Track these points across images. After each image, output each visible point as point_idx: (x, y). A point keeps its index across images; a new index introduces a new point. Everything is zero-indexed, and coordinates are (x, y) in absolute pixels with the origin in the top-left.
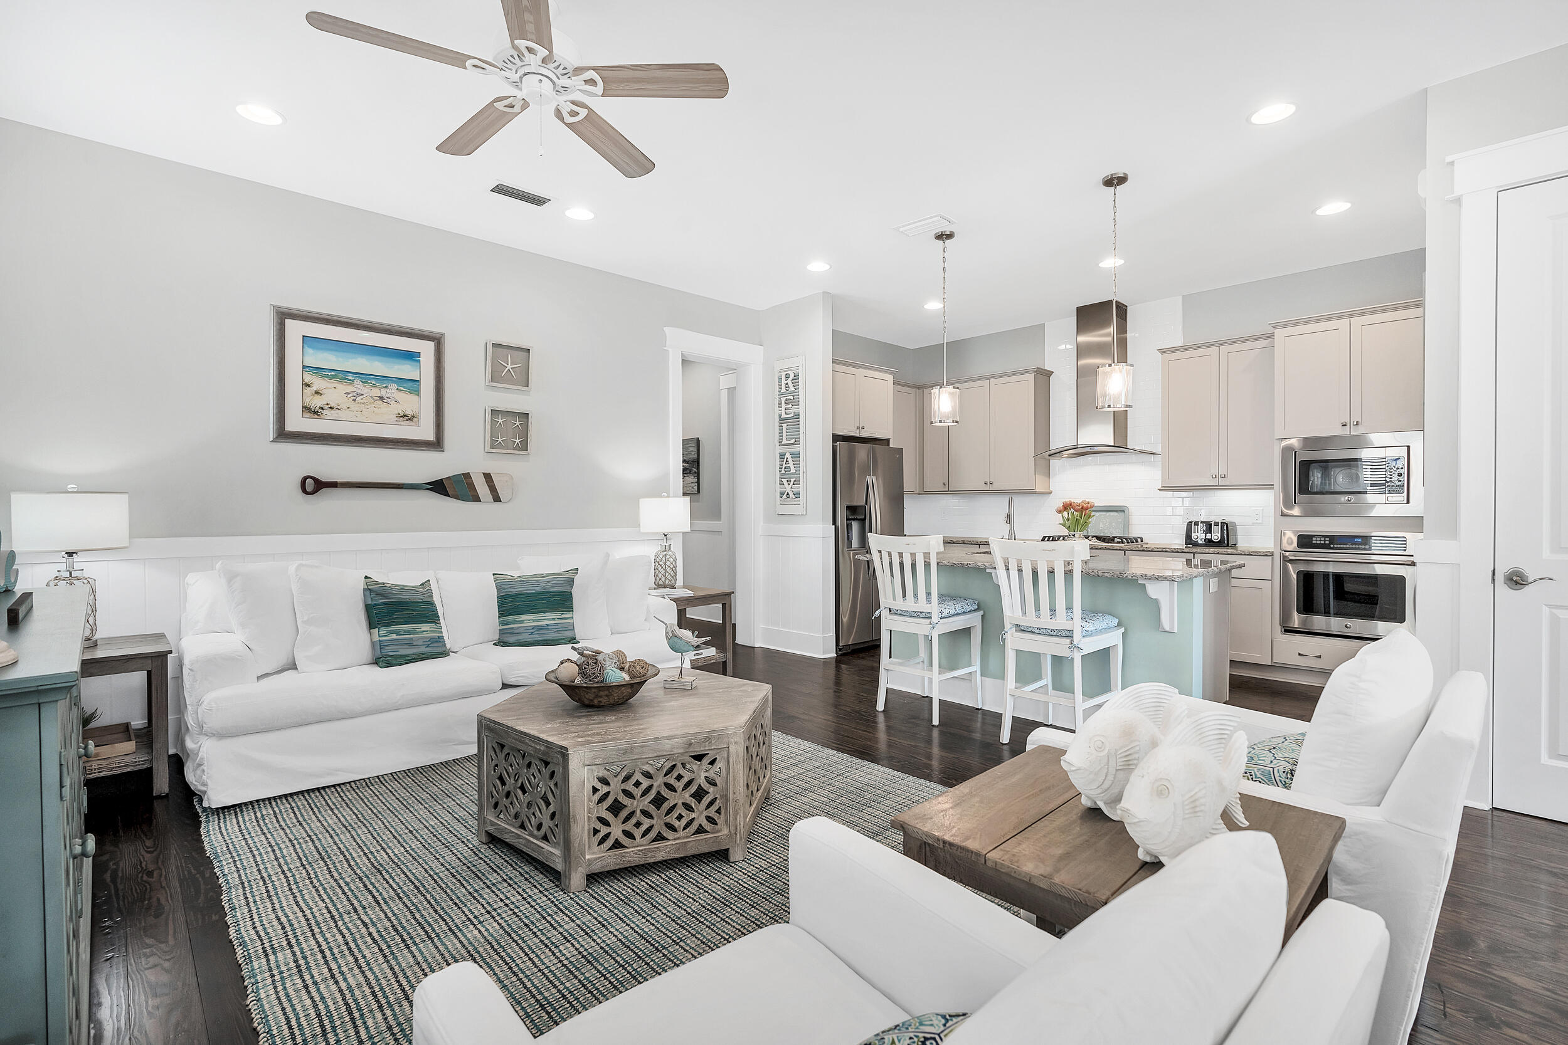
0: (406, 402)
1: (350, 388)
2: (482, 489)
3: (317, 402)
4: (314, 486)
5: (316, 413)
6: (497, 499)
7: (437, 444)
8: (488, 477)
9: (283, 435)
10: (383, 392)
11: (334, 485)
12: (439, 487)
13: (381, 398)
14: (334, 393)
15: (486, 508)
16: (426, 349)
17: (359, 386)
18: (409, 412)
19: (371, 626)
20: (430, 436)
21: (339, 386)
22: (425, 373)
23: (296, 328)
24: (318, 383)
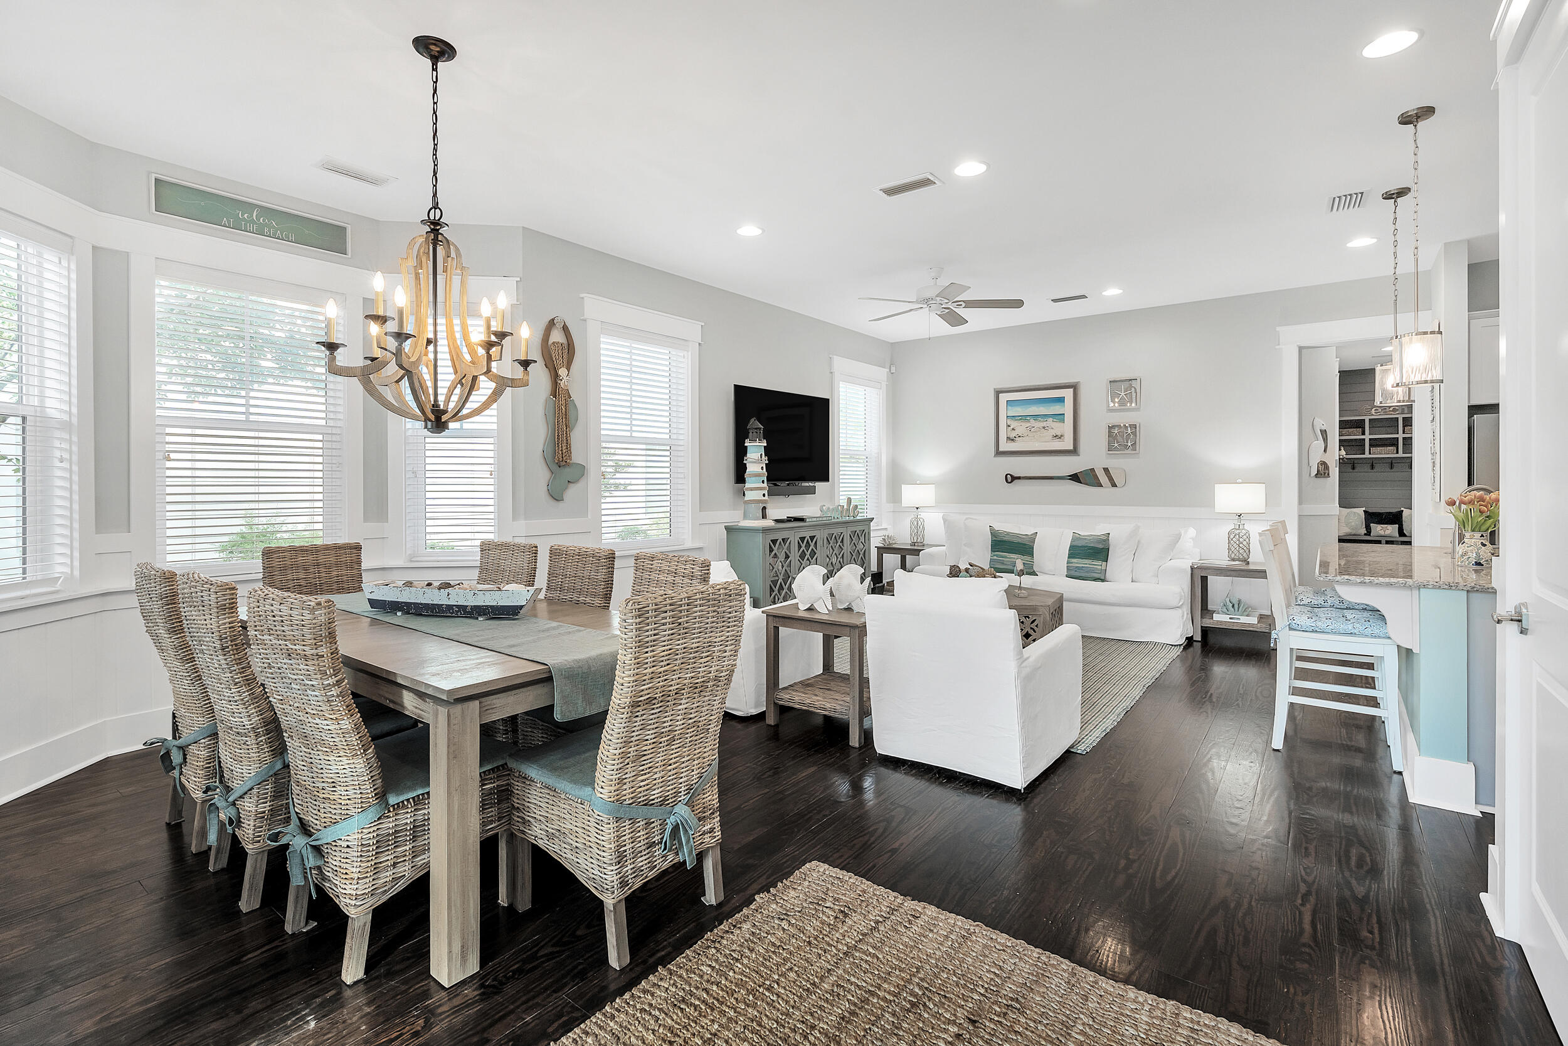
0: (1056, 427)
1: (1028, 425)
2: (1103, 478)
3: (1012, 435)
4: (1011, 479)
5: (1012, 440)
6: (1114, 485)
7: (1074, 451)
8: (1106, 470)
9: (999, 453)
10: (1044, 424)
11: (1019, 478)
12: (1075, 478)
13: (1044, 428)
14: (1021, 428)
15: (1107, 491)
16: (1068, 394)
17: (1033, 422)
18: (1059, 434)
19: (992, 551)
20: (1071, 448)
21: (1023, 424)
22: (1068, 409)
23: (1004, 397)
24: (1014, 424)
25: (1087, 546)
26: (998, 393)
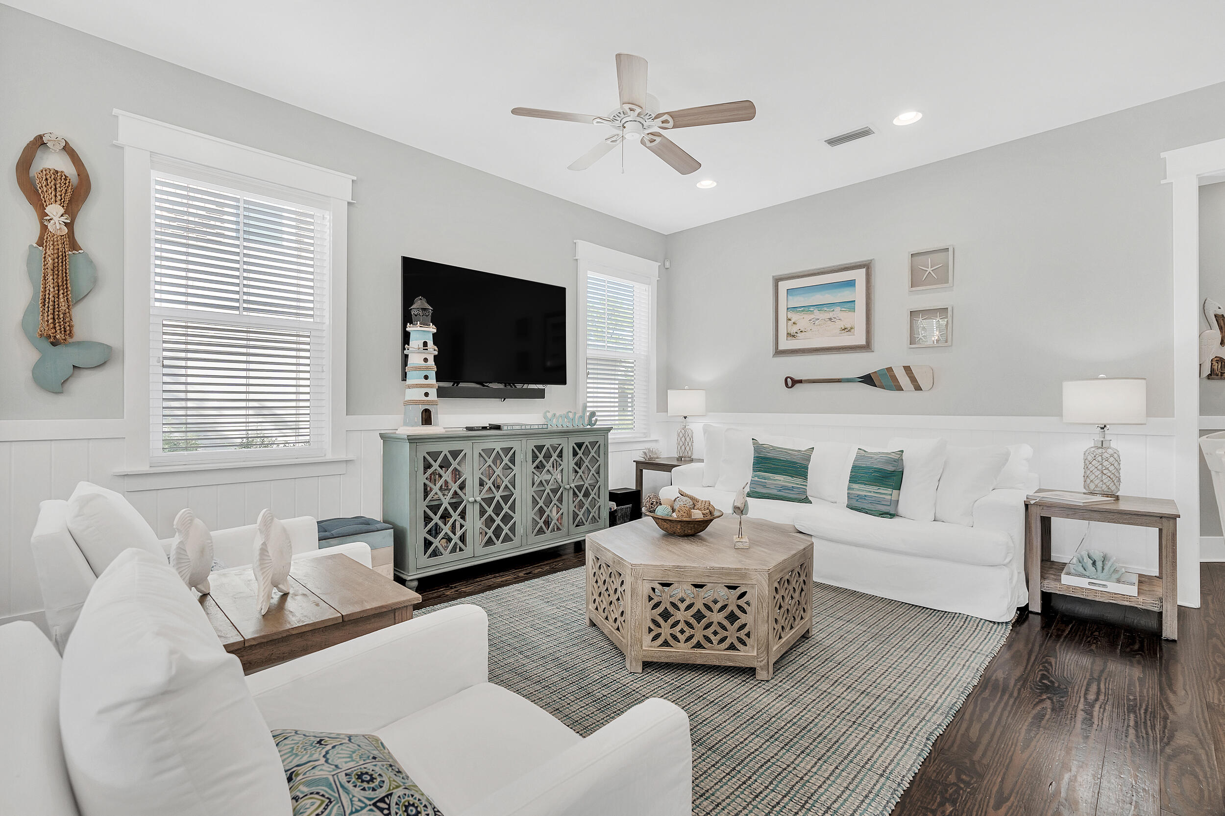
0: (846, 318)
1: (812, 316)
2: (904, 380)
3: (793, 330)
4: (792, 383)
5: (795, 336)
6: (918, 388)
7: (867, 347)
8: (907, 369)
10: (831, 315)
11: (800, 381)
12: (868, 379)
13: (830, 319)
14: (803, 321)
15: (909, 394)
16: (859, 275)
17: (817, 314)
18: (848, 326)
19: (754, 471)
20: (863, 342)
21: (805, 316)
22: (859, 294)
23: (784, 286)
24: (795, 317)
25: (871, 468)
26: (777, 280)
